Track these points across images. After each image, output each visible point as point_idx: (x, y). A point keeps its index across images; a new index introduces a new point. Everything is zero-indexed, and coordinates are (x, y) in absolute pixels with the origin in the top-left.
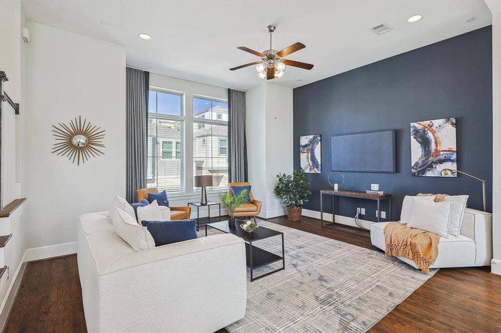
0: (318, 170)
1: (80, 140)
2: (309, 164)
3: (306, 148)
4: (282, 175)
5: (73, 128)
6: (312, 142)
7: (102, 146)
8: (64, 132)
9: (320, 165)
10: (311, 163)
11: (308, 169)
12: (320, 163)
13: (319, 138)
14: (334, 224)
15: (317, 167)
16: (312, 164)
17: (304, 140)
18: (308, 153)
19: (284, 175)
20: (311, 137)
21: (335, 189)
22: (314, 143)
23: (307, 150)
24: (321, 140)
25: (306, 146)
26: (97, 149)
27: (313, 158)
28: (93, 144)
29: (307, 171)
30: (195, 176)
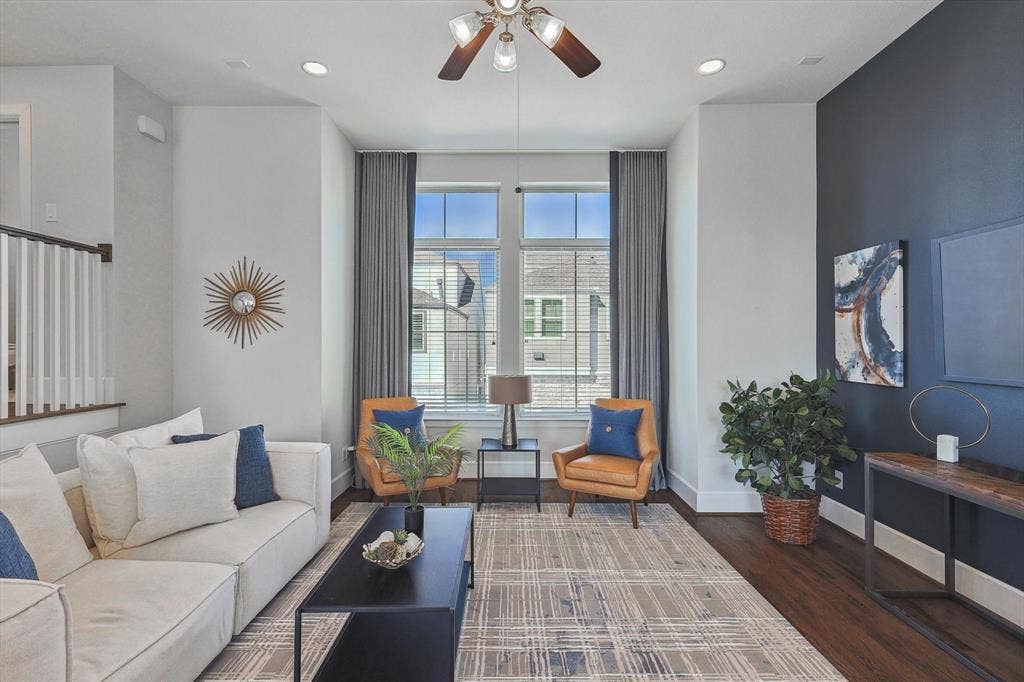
0: (893, 375)
1: (249, 301)
2: (862, 354)
3: (852, 297)
4: (745, 387)
5: (235, 278)
6: (874, 273)
7: (279, 311)
8: (221, 288)
9: (899, 357)
10: (867, 350)
11: (858, 370)
12: (899, 347)
13: (898, 255)
14: (948, 596)
15: (890, 366)
16: (873, 352)
17: (847, 270)
18: (859, 313)
19: (753, 386)
20: (868, 253)
21: (940, 456)
22: (879, 272)
23: (856, 301)
24: (904, 262)
25: (853, 287)
26: (271, 317)
27: (876, 332)
28: (264, 308)
29: (856, 376)
30: (492, 379)
